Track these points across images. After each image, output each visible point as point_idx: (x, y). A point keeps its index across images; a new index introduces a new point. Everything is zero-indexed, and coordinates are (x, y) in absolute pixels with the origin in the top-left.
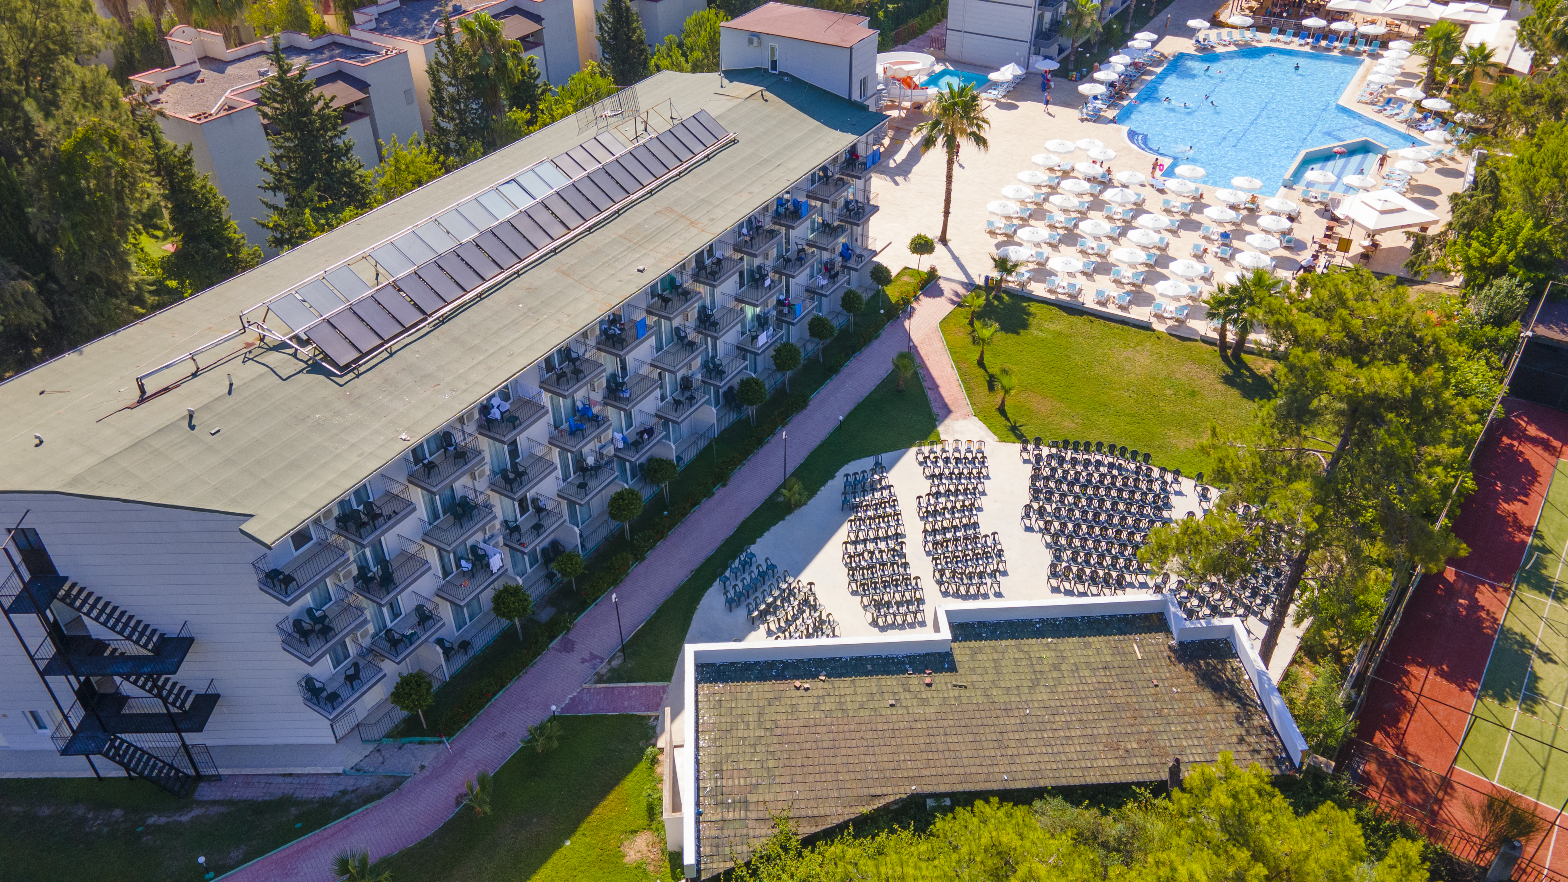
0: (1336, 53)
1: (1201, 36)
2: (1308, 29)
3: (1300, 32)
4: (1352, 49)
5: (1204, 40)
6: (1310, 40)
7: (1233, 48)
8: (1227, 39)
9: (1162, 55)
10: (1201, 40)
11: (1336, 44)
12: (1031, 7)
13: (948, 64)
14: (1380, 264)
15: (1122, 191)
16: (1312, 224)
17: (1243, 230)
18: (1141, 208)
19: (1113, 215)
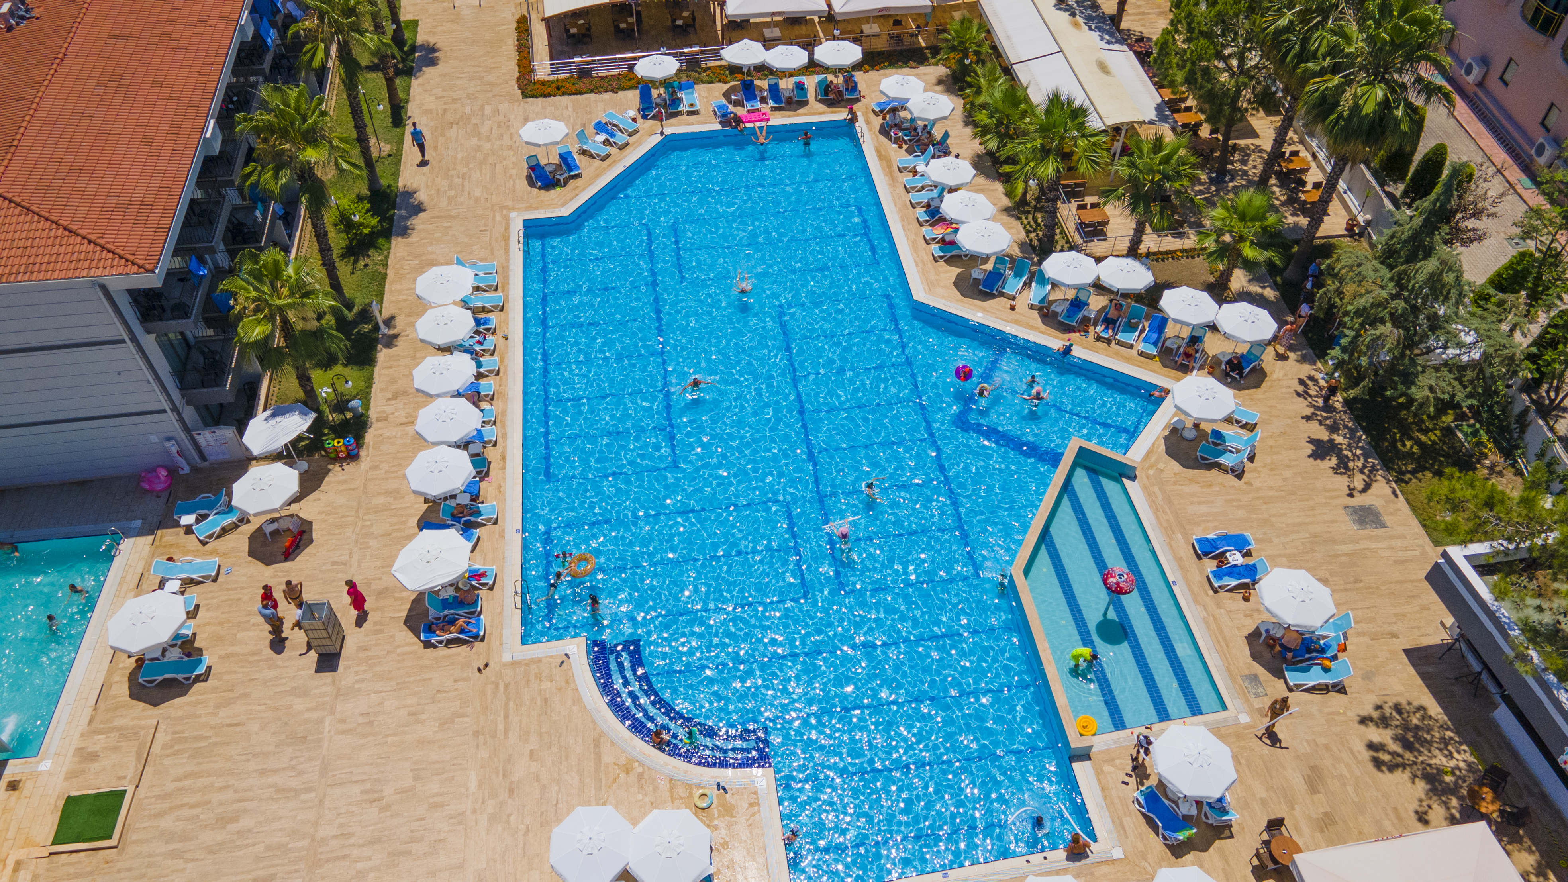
12: (123, 341)
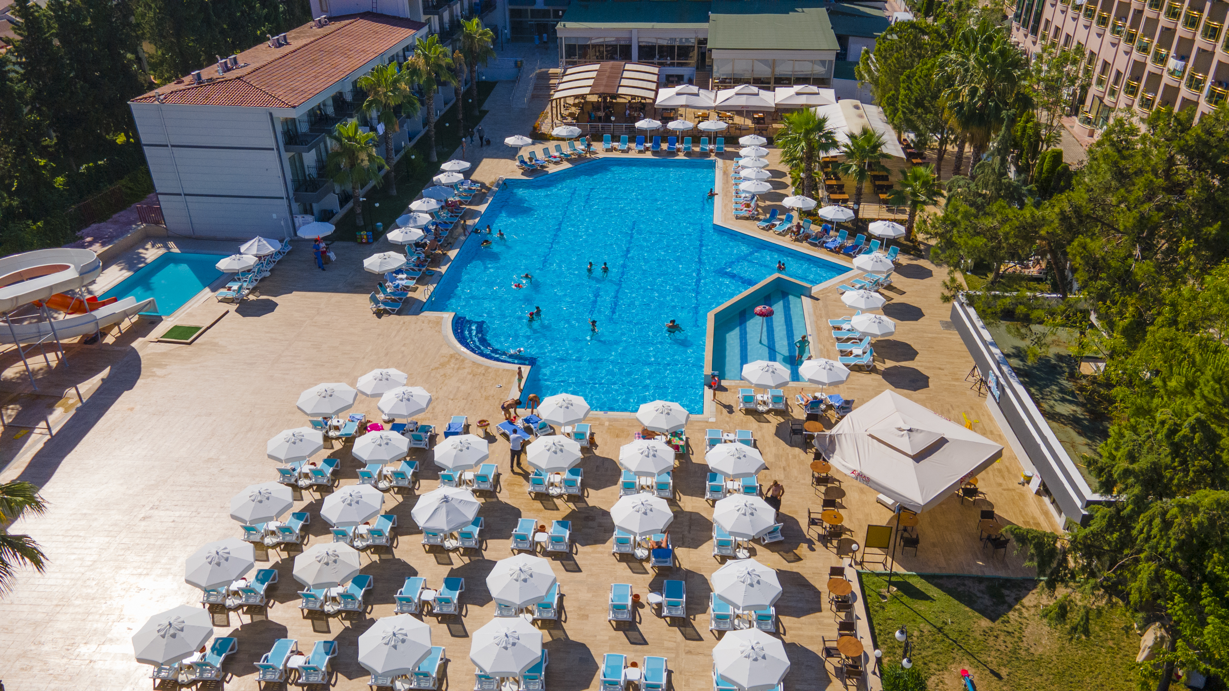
0: (681, 156)
1: (525, 154)
2: (642, 131)
3: (636, 136)
4: (697, 149)
5: (531, 159)
6: (648, 145)
7: (566, 165)
8: (557, 154)
9: (483, 185)
10: (526, 160)
11: (678, 145)
12: (273, 149)
13: (171, 244)
14: (934, 545)
15: (446, 500)
16: (783, 463)
17: (682, 512)
18: (494, 500)
19: (442, 541)
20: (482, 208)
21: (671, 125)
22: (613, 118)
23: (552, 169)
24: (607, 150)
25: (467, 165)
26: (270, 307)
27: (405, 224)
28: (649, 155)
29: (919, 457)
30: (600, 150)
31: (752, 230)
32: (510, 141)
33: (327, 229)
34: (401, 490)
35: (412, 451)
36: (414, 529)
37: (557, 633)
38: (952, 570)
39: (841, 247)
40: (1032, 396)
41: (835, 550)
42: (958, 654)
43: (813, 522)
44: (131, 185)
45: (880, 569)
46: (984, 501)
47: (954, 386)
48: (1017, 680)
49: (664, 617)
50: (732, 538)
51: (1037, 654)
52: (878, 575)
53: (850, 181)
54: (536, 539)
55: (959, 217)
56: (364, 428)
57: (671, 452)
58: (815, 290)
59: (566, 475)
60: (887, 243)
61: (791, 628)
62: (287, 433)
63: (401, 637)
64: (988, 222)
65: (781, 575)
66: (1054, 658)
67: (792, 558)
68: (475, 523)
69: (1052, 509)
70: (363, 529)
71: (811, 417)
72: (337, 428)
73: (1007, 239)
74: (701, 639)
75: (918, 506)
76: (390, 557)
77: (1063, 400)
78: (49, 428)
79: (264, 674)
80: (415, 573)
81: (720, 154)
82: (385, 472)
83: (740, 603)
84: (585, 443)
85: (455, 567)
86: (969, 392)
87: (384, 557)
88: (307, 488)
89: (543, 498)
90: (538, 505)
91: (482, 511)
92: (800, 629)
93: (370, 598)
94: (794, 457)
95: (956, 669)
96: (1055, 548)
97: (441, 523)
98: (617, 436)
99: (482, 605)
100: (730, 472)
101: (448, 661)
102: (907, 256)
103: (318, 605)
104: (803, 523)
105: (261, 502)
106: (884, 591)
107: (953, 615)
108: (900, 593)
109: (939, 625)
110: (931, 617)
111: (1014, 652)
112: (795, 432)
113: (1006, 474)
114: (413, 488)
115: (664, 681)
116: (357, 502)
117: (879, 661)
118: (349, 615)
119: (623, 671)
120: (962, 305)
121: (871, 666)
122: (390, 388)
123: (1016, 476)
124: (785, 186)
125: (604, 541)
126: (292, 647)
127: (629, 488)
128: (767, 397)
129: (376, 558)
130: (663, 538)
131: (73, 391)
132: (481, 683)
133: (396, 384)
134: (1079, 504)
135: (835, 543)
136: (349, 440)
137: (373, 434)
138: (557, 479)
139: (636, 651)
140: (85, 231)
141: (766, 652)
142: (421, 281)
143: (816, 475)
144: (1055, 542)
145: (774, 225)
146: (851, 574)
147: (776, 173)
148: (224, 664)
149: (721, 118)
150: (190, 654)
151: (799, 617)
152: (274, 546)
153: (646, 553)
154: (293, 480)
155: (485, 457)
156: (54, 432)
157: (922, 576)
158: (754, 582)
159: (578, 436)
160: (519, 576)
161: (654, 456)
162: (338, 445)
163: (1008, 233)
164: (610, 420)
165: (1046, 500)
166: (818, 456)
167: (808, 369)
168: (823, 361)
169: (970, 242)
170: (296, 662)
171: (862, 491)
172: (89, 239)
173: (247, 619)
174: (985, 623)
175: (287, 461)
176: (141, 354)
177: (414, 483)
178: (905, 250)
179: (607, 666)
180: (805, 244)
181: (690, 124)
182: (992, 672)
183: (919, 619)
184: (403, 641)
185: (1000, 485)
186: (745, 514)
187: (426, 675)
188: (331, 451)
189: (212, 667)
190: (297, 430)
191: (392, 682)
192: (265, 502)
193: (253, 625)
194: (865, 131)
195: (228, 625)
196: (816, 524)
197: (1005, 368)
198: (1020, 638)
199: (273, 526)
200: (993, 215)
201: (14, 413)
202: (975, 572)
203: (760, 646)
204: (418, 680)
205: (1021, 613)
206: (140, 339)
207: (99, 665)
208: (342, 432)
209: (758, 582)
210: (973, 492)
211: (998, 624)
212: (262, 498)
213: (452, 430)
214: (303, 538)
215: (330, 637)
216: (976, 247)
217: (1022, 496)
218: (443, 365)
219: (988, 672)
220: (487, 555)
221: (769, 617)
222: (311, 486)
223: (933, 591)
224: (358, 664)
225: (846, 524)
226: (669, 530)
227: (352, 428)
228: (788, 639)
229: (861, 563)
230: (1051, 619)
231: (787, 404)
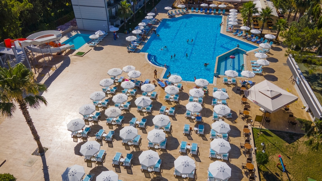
0: (213, 14)
1: (170, 12)
2: (202, 7)
3: (200, 8)
4: (217, 13)
5: (171, 13)
6: (204, 11)
7: (181, 16)
8: (178, 12)
9: (158, 20)
10: (170, 14)
11: (212, 11)
12: (104, 7)
13: (78, 32)
14: (274, 123)
15: (143, 99)
16: (234, 98)
17: (205, 108)
18: (156, 101)
19: (142, 110)
20: (157, 26)
21: (211, 6)
22: (194, 3)
23: (177, 16)
24: (192, 12)
25: (154, 14)
26: (102, 49)
27: (137, 29)
28: (204, 14)
29: (273, 98)
30: (190, 12)
31: (231, 35)
32: (166, 8)
33: (117, 29)
34: (132, 96)
35: (135, 87)
36: (135, 106)
37: (170, 135)
38: (279, 130)
39: (256, 41)
40: (309, 84)
41: (246, 121)
42: (278, 151)
43: (241, 113)
44: (69, 16)
45: (258, 127)
46: (291, 112)
47: (285, 81)
48: (295, 160)
49: (198, 134)
50: (218, 116)
51: (301, 154)
52: (258, 129)
53: (261, 23)
54: (166, 111)
55: (293, 32)
56: (124, 80)
57: (204, 92)
58: (247, 52)
59: (175, 96)
60: (270, 41)
61: (232, 140)
62: (105, 80)
63: (130, 131)
64: (303, 34)
65: (230, 126)
66: (306, 155)
67: (234, 122)
68: (150, 106)
69: (311, 116)
70: (122, 105)
71: (243, 86)
72: (117, 80)
73: (307, 38)
74: (207, 140)
75: (271, 111)
76: (129, 112)
77: (318, 86)
78: (49, 75)
79: (97, 137)
80: (135, 117)
81: (224, 14)
82: (128, 92)
83: (219, 132)
84: (180, 89)
85: (145, 116)
86: (289, 83)
87: (127, 112)
88: (109, 94)
89: (168, 101)
90: (167, 103)
91: (152, 103)
92: (234, 140)
93: (123, 122)
94: (237, 96)
95: (277, 155)
96: (311, 126)
97: (142, 105)
98: (189, 87)
99: (151, 126)
100: (219, 99)
101: (142, 139)
102: (275, 45)
103: (110, 122)
104: (238, 114)
105: (98, 96)
106: (259, 133)
107: (278, 141)
108: (263, 134)
109: (274, 143)
110: (271, 141)
111: (295, 152)
112: (238, 90)
113: (298, 106)
114: (135, 96)
115: (197, 150)
116: (121, 98)
117: (256, 150)
118: (118, 125)
119: (186, 146)
120: (290, 58)
121: (253, 152)
122: (131, 70)
123: (301, 107)
124: (241, 24)
125: (183, 114)
126: (104, 132)
127: (191, 101)
128: (231, 80)
129: (125, 112)
130: (199, 114)
131: (55, 66)
132: (149, 145)
133: (133, 70)
134: (320, 114)
135: (246, 119)
136: (120, 83)
137: (126, 82)
138: (172, 97)
139: (190, 141)
140: (58, 27)
141: (225, 145)
142: (140, 44)
143: (243, 101)
144: (311, 124)
145: (237, 34)
146: (250, 128)
147: (239, 20)
148: (88, 134)
149: (225, 4)
150: (80, 130)
151: (234, 137)
152: (100, 107)
153: (194, 117)
154: (106, 92)
155: (154, 89)
156: (50, 76)
157: (270, 130)
158: (223, 127)
159: (179, 86)
160: (161, 119)
161: (199, 93)
162: (117, 84)
163: (308, 37)
164: (187, 83)
165: (309, 114)
166: (244, 97)
167: (244, 73)
168: (248, 71)
169: (296, 39)
170: (104, 135)
171: (255, 107)
172: (59, 29)
173: (93, 124)
174: (287, 144)
175: (105, 86)
176: (70, 58)
177: (136, 95)
178: (275, 43)
179: (182, 144)
180: (245, 40)
181: (216, 6)
182: (288, 157)
183: (268, 141)
184: (131, 132)
185: (296, 108)
186: (222, 110)
187: (136, 141)
188: (116, 85)
189: (85, 134)
190: (107, 79)
191: (128, 142)
192: (99, 96)
193: (95, 125)
194: (267, 8)
195: (89, 125)
196: (241, 114)
197: (302, 76)
198: (297, 149)
199: (100, 102)
200: (304, 32)
201: (41, 70)
202: (285, 131)
203: (223, 143)
204: (134, 143)
205: (298, 143)
206: (70, 55)
207: (59, 131)
208: (118, 81)
209: (224, 127)
210: (287, 109)
211: (291, 145)
212: (98, 95)
213: (146, 83)
214: (108, 106)
215: (113, 130)
216: (298, 40)
217: (302, 112)
218: (144, 66)
219: (286, 157)
220: (153, 114)
221: (226, 136)
222: (110, 94)
223: (273, 134)
224: (119, 137)
225: (250, 115)
226: (201, 112)
227: (121, 80)
228: (231, 143)
229: (253, 125)
230: (307, 144)
231: (236, 82)
